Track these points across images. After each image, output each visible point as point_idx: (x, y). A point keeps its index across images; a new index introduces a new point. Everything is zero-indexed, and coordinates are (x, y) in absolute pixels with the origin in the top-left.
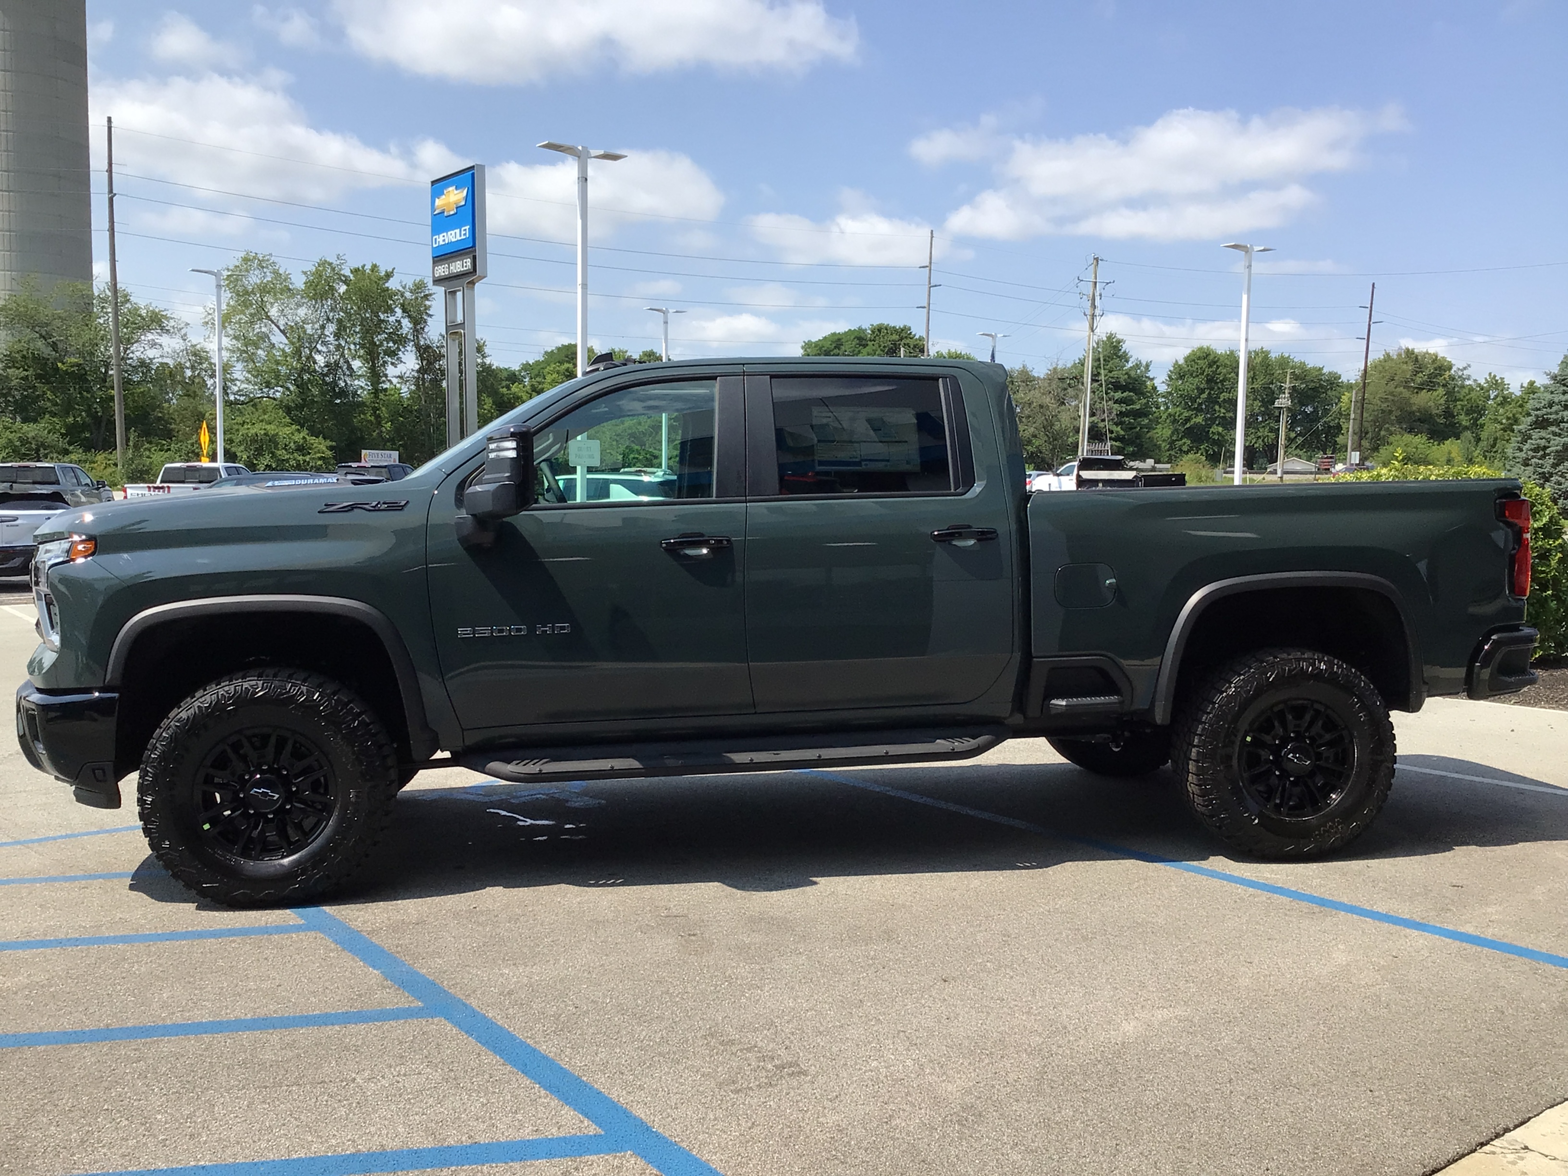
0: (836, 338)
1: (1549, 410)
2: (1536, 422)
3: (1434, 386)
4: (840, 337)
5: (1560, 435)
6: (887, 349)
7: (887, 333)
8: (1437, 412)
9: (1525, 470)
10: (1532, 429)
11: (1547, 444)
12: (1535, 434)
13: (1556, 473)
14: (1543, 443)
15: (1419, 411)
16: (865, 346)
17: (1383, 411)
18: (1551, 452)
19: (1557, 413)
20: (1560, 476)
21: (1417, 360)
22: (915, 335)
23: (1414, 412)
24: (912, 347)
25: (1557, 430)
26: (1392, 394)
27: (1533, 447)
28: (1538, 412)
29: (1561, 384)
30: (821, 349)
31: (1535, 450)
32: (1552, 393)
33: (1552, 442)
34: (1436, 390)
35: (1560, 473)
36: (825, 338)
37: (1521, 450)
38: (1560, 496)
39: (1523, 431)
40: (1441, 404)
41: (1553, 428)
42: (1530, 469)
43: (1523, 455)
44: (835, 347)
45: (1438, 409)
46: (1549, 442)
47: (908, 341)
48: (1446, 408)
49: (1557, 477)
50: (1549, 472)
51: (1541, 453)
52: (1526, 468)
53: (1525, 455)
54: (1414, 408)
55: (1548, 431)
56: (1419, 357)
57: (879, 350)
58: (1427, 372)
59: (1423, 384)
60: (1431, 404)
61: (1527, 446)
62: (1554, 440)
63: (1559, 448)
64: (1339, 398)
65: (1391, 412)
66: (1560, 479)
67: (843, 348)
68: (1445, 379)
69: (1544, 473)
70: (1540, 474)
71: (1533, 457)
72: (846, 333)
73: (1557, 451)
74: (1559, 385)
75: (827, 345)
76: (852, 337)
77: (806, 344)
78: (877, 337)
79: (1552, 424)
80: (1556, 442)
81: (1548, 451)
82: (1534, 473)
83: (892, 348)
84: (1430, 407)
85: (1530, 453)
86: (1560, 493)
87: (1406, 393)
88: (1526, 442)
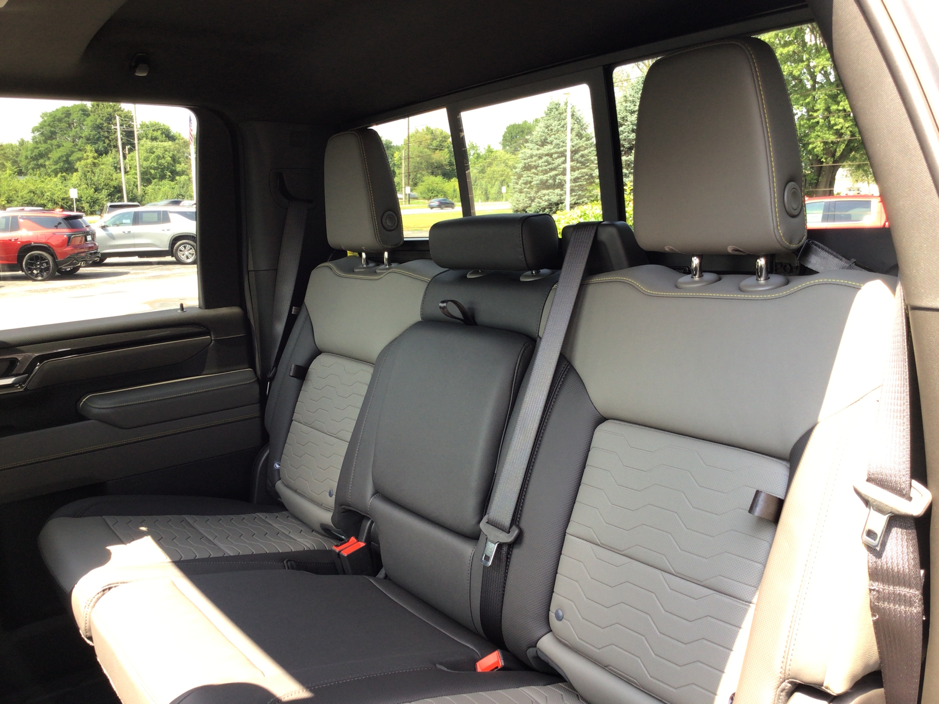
0: (66, 109)
1: (531, 160)
2: (524, 167)
3: (443, 148)
4: (68, 109)
5: (537, 174)
6: (104, 119)
7: (104, 107)
8: (445, 163)
9: (520, 196)
10: (523, 171)
11: (531, 180)
12: (525, 174)
13: (537, 197)
14: (529, 179)
15: (436, 163)
16: (88, 115)
17: (418, 163)
18: (534, 185)
19: (535, 161)
20: (539, 198)
21: (432, 133)
22: (124, 109)
23: (433, 163)
24: (123, 117)
25: (536, 172)
26: (421, 152)
27: (524, 181)
28: (526, 161)
29: (536, 144)
30: (54, 118)
31: (526, 183)
32: (531, 149)
33: (534, 179)
34: (443, 150)
35: (539, 197)
36: (57, 110)
37: (517, 183)
38: (540, 210)
39: (519, 172)
40: (447, 159)
41: (534, 171)
42: (523, 195)
43: (518, 187)
44: (66, 117)
45: (446, 161)
46: (532, 179)
47: (120, 113)
48: (450, 160)
49: (538, 199)
50: (533, 196)
51: (529, 185)
52: (521, 194)
53: (520, 187)
54: (434, 161)
55: (532, 172)
56: (434, 131)
57: (99, 119)
58: (438, 140)
59: (437, 147)
60: (442, 158)
61: (521, 181)
62: (535, 177)
63: (538, 182)
64: (393, 155)
65: (421, 163)
66: (539, 200)
67: (72, 117)
68: (448, 144)
69: (530, 197)
70: (529, 197)
71: (525, 188)
72: (72, 107)
73: (537, 184)
74: (534, 144)
75: (59, 115)
76: (78, 110)
77: (43, 114)
78: (96, 110)
79: (533, 168)
80: (536, 179)
81: (532, 184)
82: (526, 197)
83: (108, 118)
84: (442, 160)
85: (523, 185)
86: (540, 208)
87: (429, 152)
88: (520, 179)
